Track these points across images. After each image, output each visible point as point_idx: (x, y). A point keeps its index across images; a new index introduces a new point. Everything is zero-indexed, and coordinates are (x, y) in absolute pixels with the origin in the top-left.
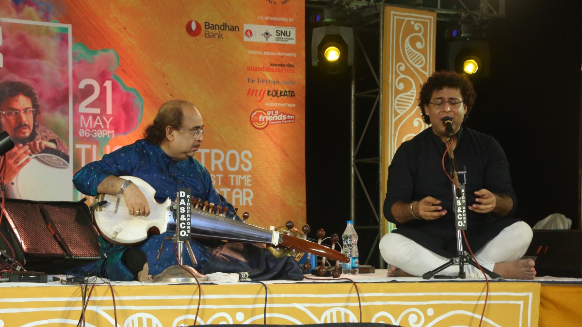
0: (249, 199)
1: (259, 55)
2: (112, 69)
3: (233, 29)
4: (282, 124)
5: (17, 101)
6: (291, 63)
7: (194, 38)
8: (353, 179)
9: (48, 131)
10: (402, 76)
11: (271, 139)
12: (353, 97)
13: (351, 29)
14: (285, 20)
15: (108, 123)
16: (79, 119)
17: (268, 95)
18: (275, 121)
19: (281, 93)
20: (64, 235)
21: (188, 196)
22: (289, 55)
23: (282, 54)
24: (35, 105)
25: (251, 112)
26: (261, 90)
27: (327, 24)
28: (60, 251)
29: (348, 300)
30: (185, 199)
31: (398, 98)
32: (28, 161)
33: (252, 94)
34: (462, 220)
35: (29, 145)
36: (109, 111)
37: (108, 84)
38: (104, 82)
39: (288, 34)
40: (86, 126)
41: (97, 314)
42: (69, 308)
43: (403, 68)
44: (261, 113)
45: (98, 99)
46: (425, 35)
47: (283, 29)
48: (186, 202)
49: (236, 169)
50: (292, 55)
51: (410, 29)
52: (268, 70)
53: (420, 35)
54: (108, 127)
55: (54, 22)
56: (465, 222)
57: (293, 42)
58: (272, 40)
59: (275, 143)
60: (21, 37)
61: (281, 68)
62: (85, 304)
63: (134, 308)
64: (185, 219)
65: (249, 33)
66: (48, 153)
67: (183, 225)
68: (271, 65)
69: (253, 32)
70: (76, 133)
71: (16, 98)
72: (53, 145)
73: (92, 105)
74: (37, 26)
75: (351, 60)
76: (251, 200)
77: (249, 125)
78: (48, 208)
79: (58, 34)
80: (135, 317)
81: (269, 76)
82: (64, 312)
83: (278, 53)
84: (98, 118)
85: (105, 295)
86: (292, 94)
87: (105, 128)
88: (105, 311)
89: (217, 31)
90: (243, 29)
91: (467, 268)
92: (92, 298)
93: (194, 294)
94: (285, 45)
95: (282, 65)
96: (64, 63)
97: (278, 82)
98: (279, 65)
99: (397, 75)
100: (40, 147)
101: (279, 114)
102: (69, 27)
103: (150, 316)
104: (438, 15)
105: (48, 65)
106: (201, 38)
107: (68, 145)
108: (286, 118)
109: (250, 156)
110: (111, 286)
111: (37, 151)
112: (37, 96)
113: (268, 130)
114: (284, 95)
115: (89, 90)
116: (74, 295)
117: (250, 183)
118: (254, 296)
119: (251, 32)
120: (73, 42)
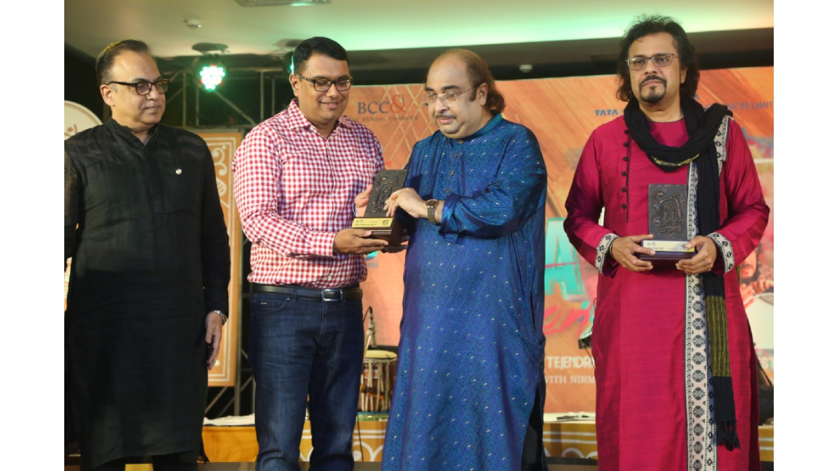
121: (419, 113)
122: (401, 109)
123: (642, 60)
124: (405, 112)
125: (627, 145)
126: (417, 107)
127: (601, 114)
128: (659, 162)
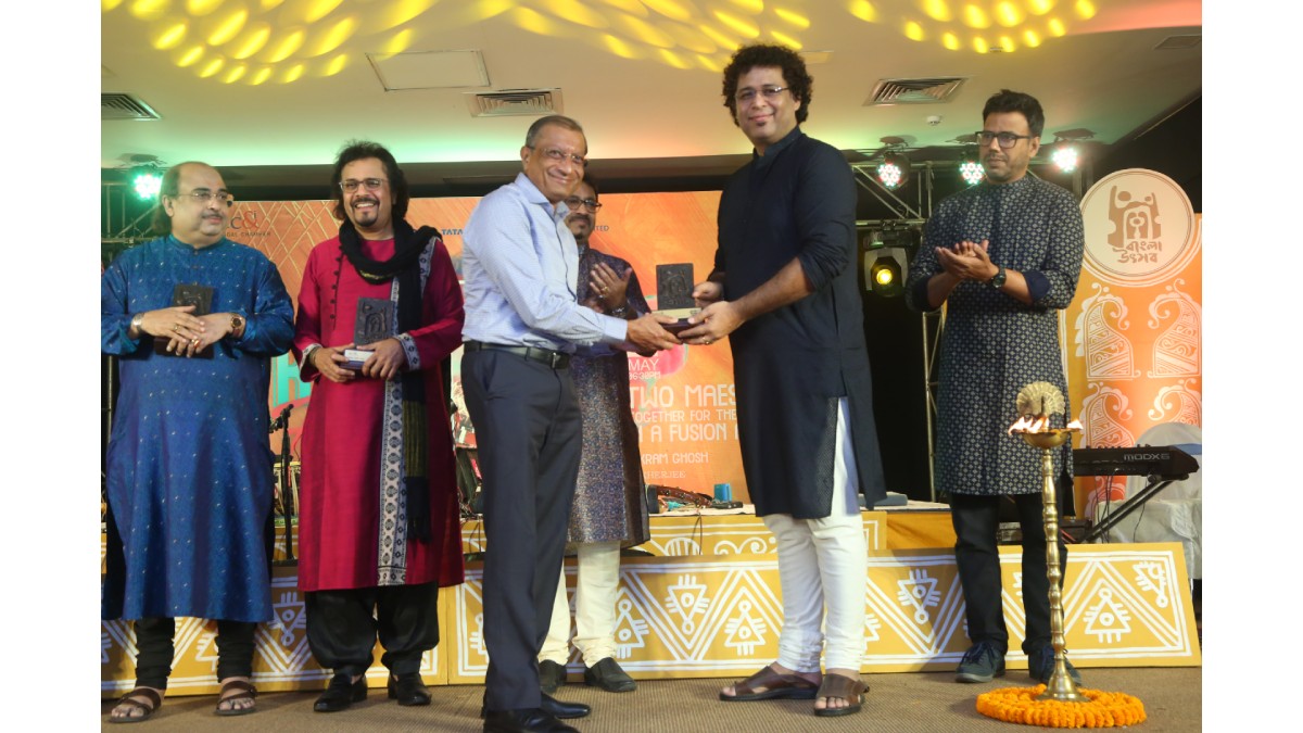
13: (903, 250)
15: (654, 365)
27: (878, 248)
87: (652, 370)
121: (271, 229)
122: (254, 225)
123: (354, 184)
125: (339, 260)
126: (269, 224)
128: (366, 275)
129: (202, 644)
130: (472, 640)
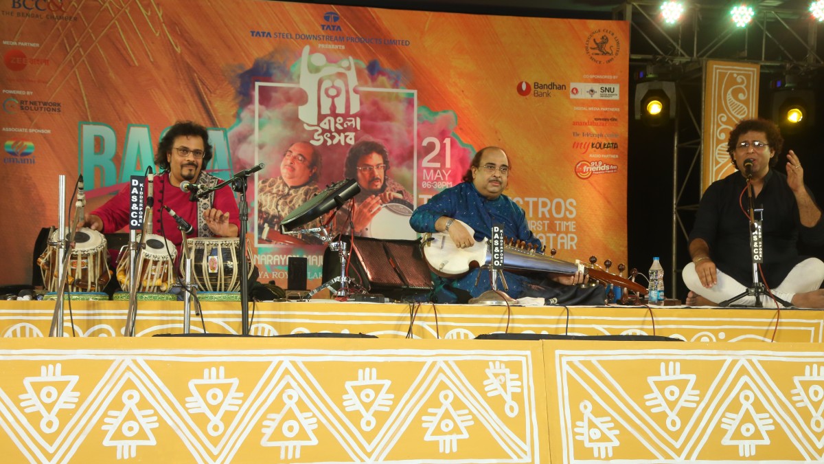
0: (573, 243)
1: (584, 111)
2: (452, 127)
3: (560, 87)
4: (606, 175)
5: (371, 158)
6: (615, 117)
7: (524, 97)
8: (674, 226)
9: (396, 183)
10: (724, 126)
11: (595, 188)
12: (675, 148)
13: (673, 84)
14: (610, 77)
15: (447, 175)
16: (423, 172)
17: (592, 147)
18: (598, 171)
19: (605, 145)
20: (402, 268)
21: (501, 231)
22: (612, 109)
23: (606, 109)
24: (386, 162)
25: (576, 164)
26: (586, 143)
27: (650, 80)
28: (398, 281)
29: (643, 323)
30: (499, 233)
31: (719, 147)
32: (379, 209)
33: (577, 147)
34: (758, 254)
35: (381, 196)
36: (448, 165)
37: (447, 141)
38: (444, 139)
39: (612, 91)
40: (428, 178)
41: (423, 328)
42: (400, 323)
43: (724, 119)
44: (586, 165)
45: (438, 155)
46: (748, 87)
47: (607, 86)
48: (500, 236)
49: (561, 215)
50: (616, 109)
51: (732, 81)
52: (592, 124)
53: (743, 86)
54: (447, 178)
55: (403, 88)
56: (761, 256)
57: (616, 98)
58: (597, 96)
59: (599, 192)
60: (375, 103)
61: (604, 122)
62: (412, 319)
63: (453, 324)
64: (498, 251)
65: (575, 91)
66: (395, 202)
67: (497, 256)
68: (595, 119)
69: (579, 90)
70: (419, 185)
71: (370, 155)
72: (400, 196)
73: (433, 160)
74: (389, 93)
75: (673, 113)
76: (575, 244)
77: (574, 175)
78: (390, 246)
79: (406, 99)
80: (454, 332)
81: (593, 130)
82: (397, 325)
83: (602, 109)
84: (438, 171)
85: (429, 312)
86: (615, 146)
87: (444, 180)
88: (430, 326)
89: (545, 90)
90: (569, 87)
91: (763, 298)
92: (418, 315)
93: (504, 314)
94: (608, 101)
95: (605, 119)
96: (410, 124)
97: (601, 135)
98: (603, 119)
99: (719, 126)
100: (389, 198)
101: (602, 165)
102: (415, 92)
103: (466, 331)
104: (762, 67)
105: (397, 127)
106: (530, 97)
107: (413, 196)
108: (609, 169)
109: (575, 204)
110: (434, 306)
111: (387, 201)
112: (387, 154)
113: (592, 179)
114: (607, 147)
115: (431, 147)
116: (404, 312)
117: (574, 229)
118: (557, 317)
119: (577, 90)
120: (418, 105)
121: (78, 14)
122: (60, 8)
124: (64, 12)
126: (76, 9)
127: (256, 36)
129: (269, 427)
130: (577, 430)
